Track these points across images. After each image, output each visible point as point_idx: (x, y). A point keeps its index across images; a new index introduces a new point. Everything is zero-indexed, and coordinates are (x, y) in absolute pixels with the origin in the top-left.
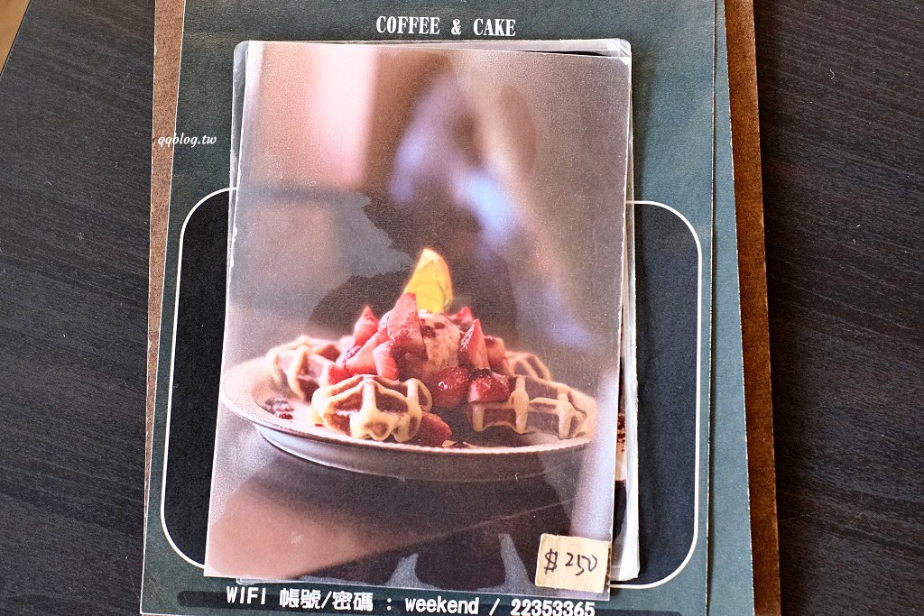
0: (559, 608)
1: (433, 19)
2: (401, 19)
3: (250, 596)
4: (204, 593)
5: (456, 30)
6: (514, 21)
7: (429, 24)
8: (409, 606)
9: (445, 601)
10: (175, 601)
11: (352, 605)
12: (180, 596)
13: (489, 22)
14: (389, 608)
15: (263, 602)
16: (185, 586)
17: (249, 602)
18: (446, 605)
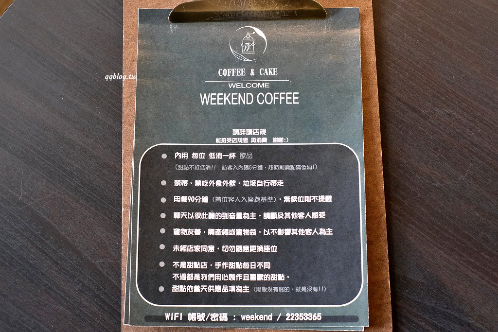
0: (306, 316)
1: (242, 69)
2: (229, 70)
3: (175, 317)
4: (155, 316)
5: (252, 74)
6: (277, 69)
7: (241, 71)
8: (243, 318)
9: (258, 316)
10: (143, 320)
11: (219, 319)
12: (146, 318)
13: (266, 70)
14: (234, 319)
15: (181, 319)
16: (148, 314)
17: (175, 319)
18: (258, 317)
